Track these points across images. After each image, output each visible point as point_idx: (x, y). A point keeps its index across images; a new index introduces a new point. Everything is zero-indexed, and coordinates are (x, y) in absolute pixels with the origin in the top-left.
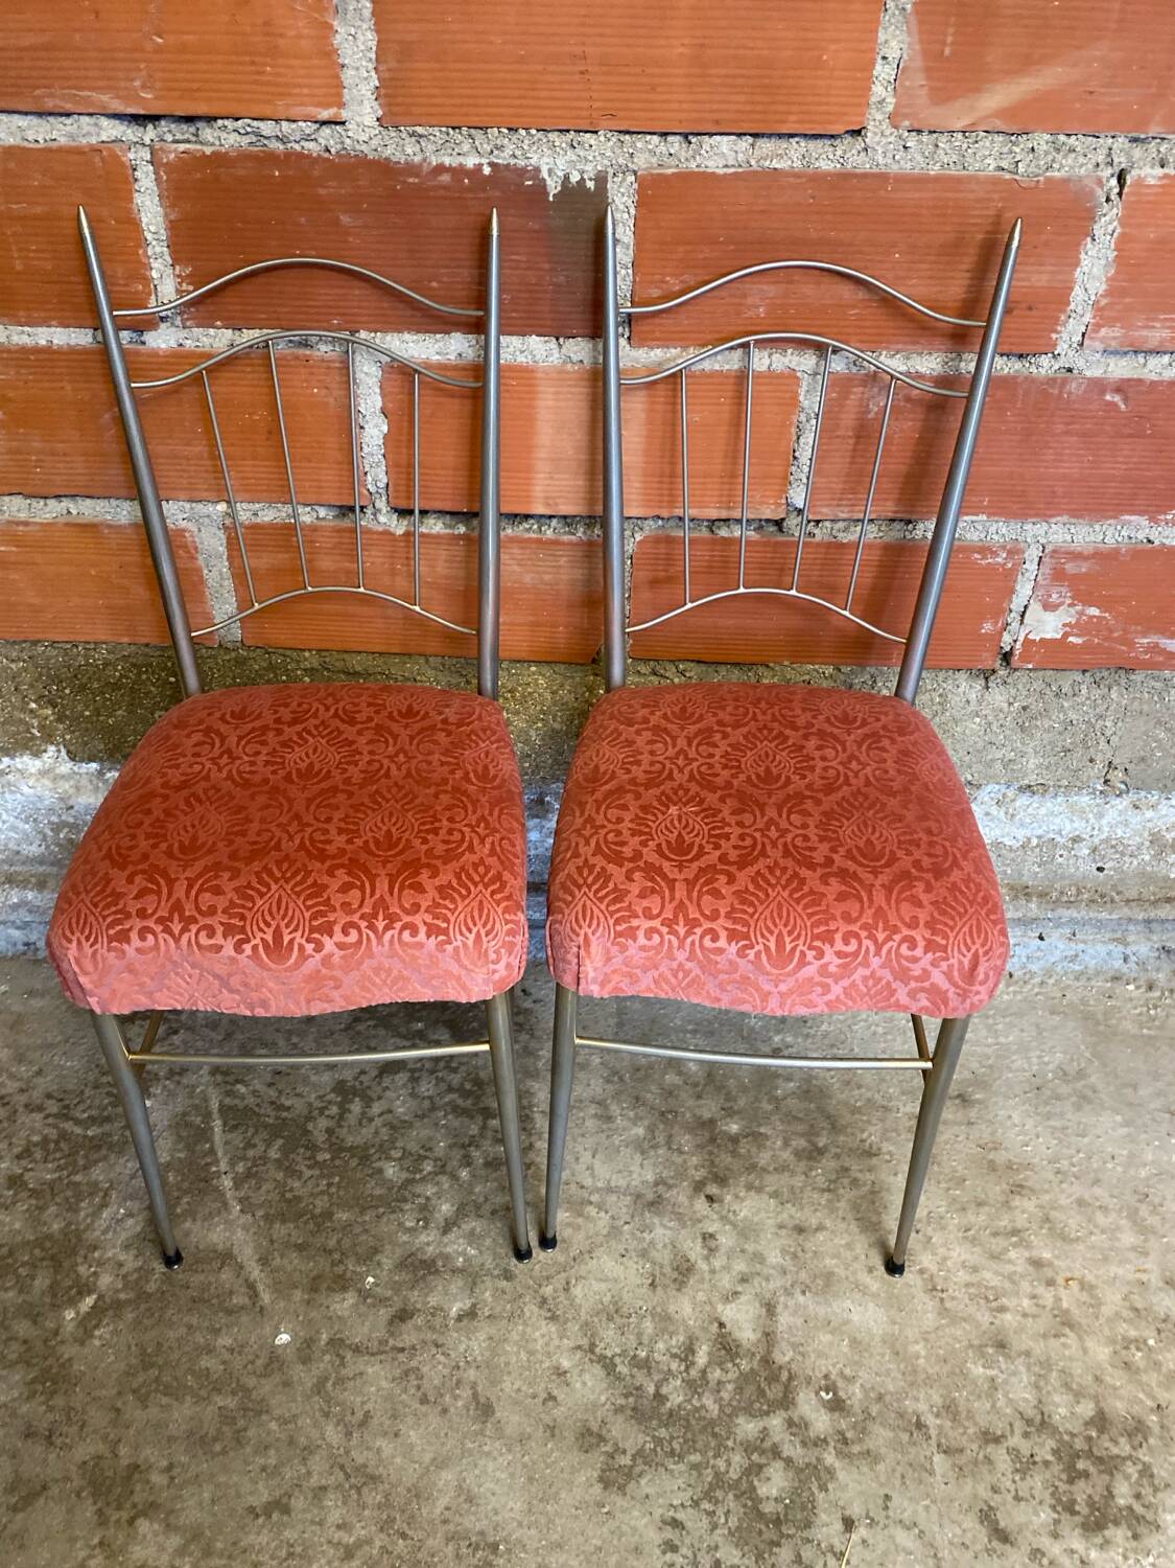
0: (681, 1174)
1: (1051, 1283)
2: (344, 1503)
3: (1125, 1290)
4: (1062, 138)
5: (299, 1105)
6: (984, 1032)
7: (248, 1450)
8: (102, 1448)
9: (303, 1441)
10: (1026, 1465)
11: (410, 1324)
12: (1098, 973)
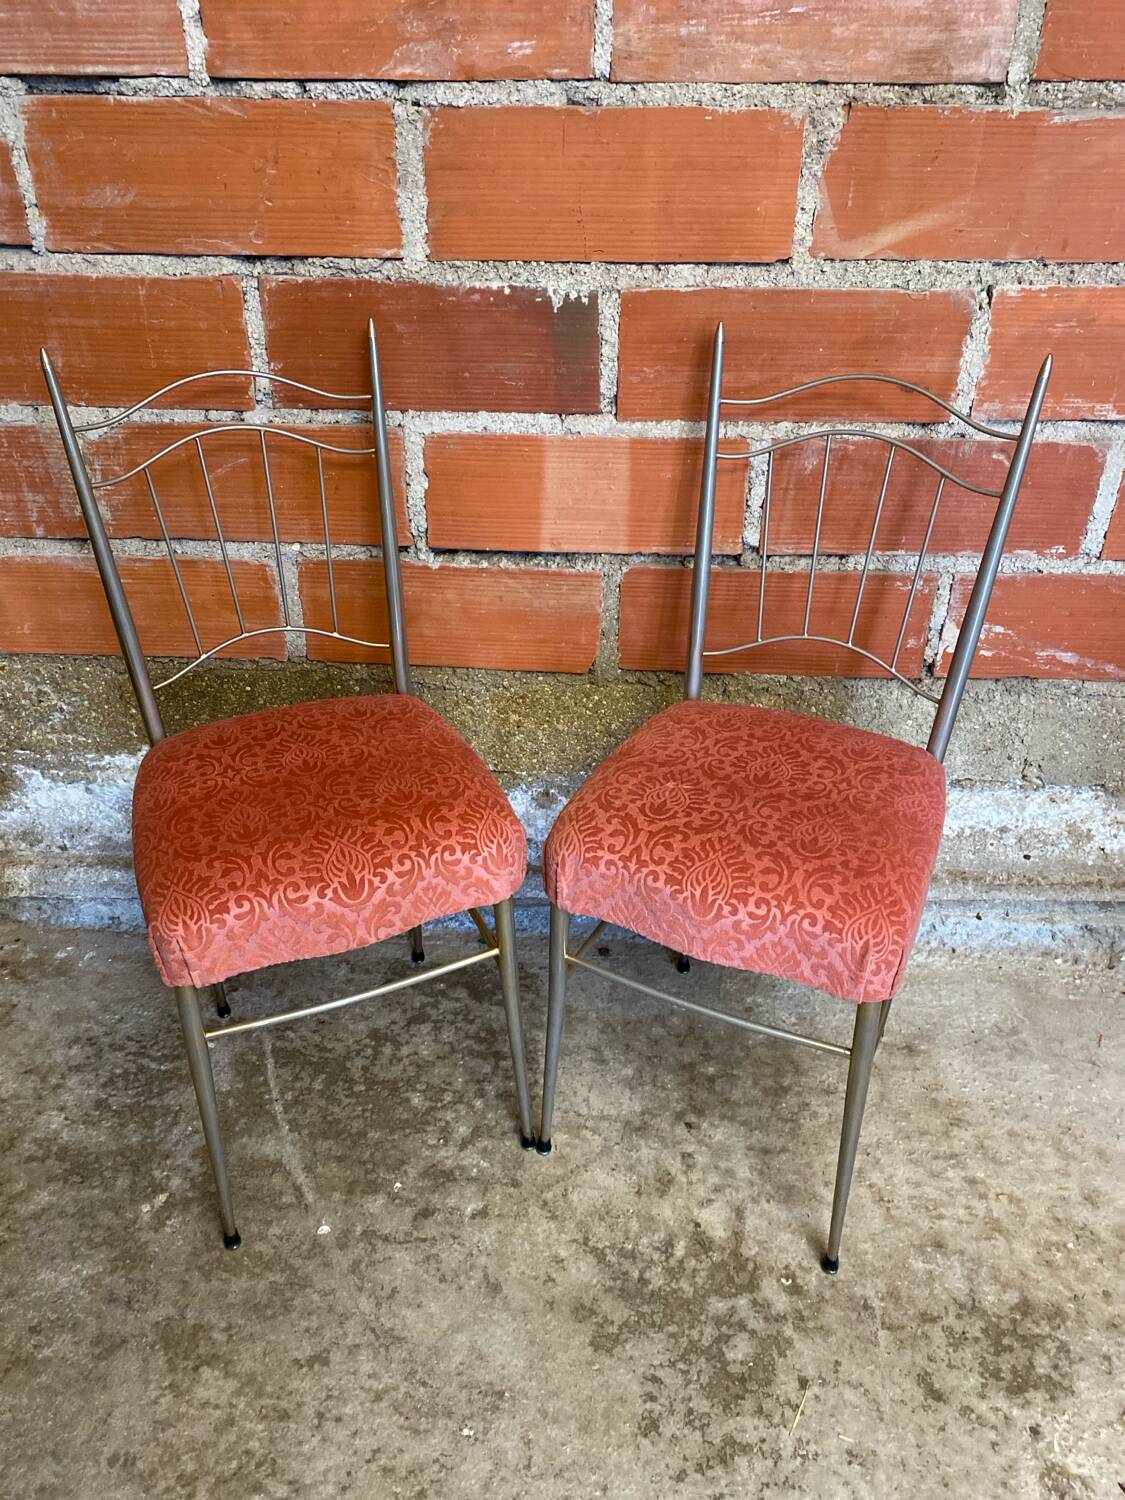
0: (663, 1107)
1: (983, 1197)
2: (375, 1358)
3: (1049, 1203)
4: (941, 264)
5: (339, 1048)
6: (930, 997)
7: (294, 1315)
8: (172, 1312)
9: (340, 1309)
10: (957, 1341)
11: (430, 1221)
12: (1030, 949)
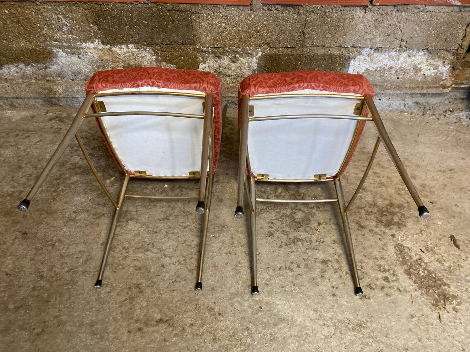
1: (378, 177)
2: (184, 218)
7: (157, 208)
10: (369, 213)
12: (397, 110)
